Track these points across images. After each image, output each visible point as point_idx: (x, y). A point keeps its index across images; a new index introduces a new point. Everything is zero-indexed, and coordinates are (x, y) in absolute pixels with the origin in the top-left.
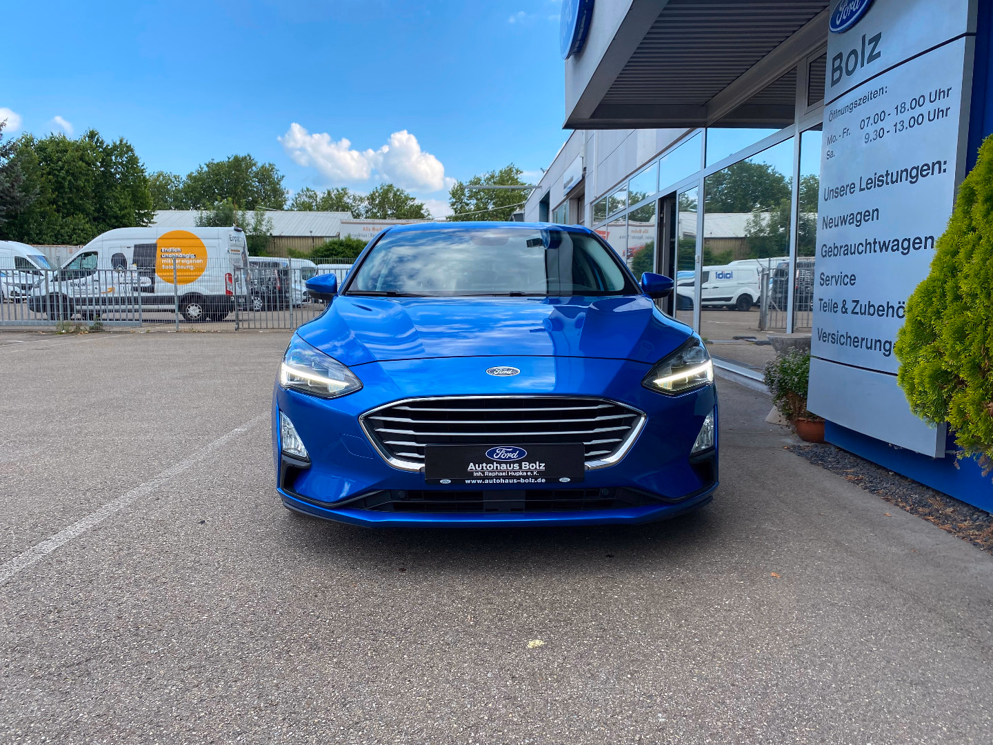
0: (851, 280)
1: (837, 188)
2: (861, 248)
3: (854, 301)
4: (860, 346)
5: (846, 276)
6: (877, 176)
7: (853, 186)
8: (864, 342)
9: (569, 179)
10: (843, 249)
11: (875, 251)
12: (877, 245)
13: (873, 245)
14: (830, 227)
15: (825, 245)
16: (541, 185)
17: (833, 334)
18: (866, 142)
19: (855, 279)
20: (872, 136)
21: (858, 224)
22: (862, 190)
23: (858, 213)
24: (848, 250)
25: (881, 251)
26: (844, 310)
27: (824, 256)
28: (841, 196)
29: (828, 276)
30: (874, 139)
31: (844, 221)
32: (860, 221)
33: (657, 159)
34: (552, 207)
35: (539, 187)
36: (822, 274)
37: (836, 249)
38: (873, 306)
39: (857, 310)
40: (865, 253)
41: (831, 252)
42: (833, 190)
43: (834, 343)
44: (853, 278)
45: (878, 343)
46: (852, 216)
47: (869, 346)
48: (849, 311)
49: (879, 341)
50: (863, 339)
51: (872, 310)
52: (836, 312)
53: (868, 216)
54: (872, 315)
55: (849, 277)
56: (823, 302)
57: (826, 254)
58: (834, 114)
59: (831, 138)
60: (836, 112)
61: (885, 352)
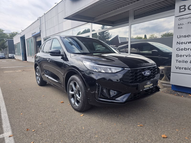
9: (34, 33)
15: (178, 48)
16: (21, 33)
27: (178, 51)
29: (181, 55)
33: (72, 29)
34: (26, 38)
36: (177, 54)
42: (182, 36)
57: (180, 50)
58: (182, 19)
59: (181, 24)
60: (183, 18)
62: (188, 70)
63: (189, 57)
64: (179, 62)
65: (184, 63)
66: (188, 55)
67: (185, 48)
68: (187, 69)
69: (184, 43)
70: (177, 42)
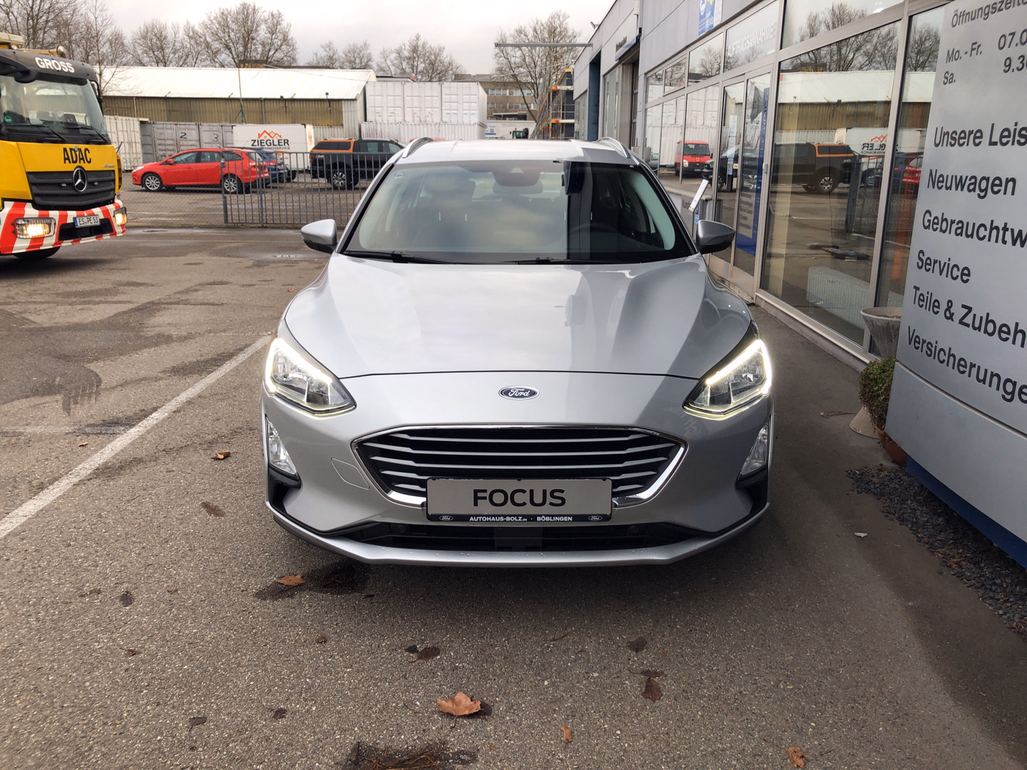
0: (963, 274)
1: (956, 134)
2: (982, 232)
3: (964, 306)
4: (967, 373)
5: (956, 266)
6: (1019, 128)
7: (978, 134)
8: (974, 370)
9: (621, 40)
10: (954, 226)
11: (1004, 242)
12: (1008, 234)
13: (1001, 232)
14: (940, 188)
15: (928, 212)
16: (591, 42)
17: (929, 343)
18: (1005, 71)
19: (969, 275)
20: (1016, 63)
21: (982, 194)
22: (992, 143)
23: (983, 178)
24: (962, 229)
25: (1014, 244)
26: (948, 315)
27: (926, 228)
28: (961, 145)
29: (929, 258)
30: (1019, 70)
31: (960, 183)
32: (986, 190)
33: (723, 29)
34: (603, 70)
35: (589, 45)
36: (921, 252)
37: (944, 223)
38: (992, 321)
39: (969, 320)
40: (989, 240)
41: (938, 224)
42: (948, 133)
43: (930, 356)
44: (966, 273)
45: (995, 379)
46: (973, 181)
47: (981, 377)
48: (957, 318)
49: (998, 376)
50: (973, 366)
51: (990, 328)
52: (938, 312)
53: (997, 185)
54: (991, 334)
55: (961, 270)
56: (918, 293)
57: (929, 225)
58: (960, 16)
59: (953, 53)
60: (964, 15)
61: (1004, 394)
62: (934, 358)
63: (947, 276)
64: (920, 300)
65: (929, 310)
67: (943, 214)
68: (933, 349)
69: (944, 184)
70: (931, 170)
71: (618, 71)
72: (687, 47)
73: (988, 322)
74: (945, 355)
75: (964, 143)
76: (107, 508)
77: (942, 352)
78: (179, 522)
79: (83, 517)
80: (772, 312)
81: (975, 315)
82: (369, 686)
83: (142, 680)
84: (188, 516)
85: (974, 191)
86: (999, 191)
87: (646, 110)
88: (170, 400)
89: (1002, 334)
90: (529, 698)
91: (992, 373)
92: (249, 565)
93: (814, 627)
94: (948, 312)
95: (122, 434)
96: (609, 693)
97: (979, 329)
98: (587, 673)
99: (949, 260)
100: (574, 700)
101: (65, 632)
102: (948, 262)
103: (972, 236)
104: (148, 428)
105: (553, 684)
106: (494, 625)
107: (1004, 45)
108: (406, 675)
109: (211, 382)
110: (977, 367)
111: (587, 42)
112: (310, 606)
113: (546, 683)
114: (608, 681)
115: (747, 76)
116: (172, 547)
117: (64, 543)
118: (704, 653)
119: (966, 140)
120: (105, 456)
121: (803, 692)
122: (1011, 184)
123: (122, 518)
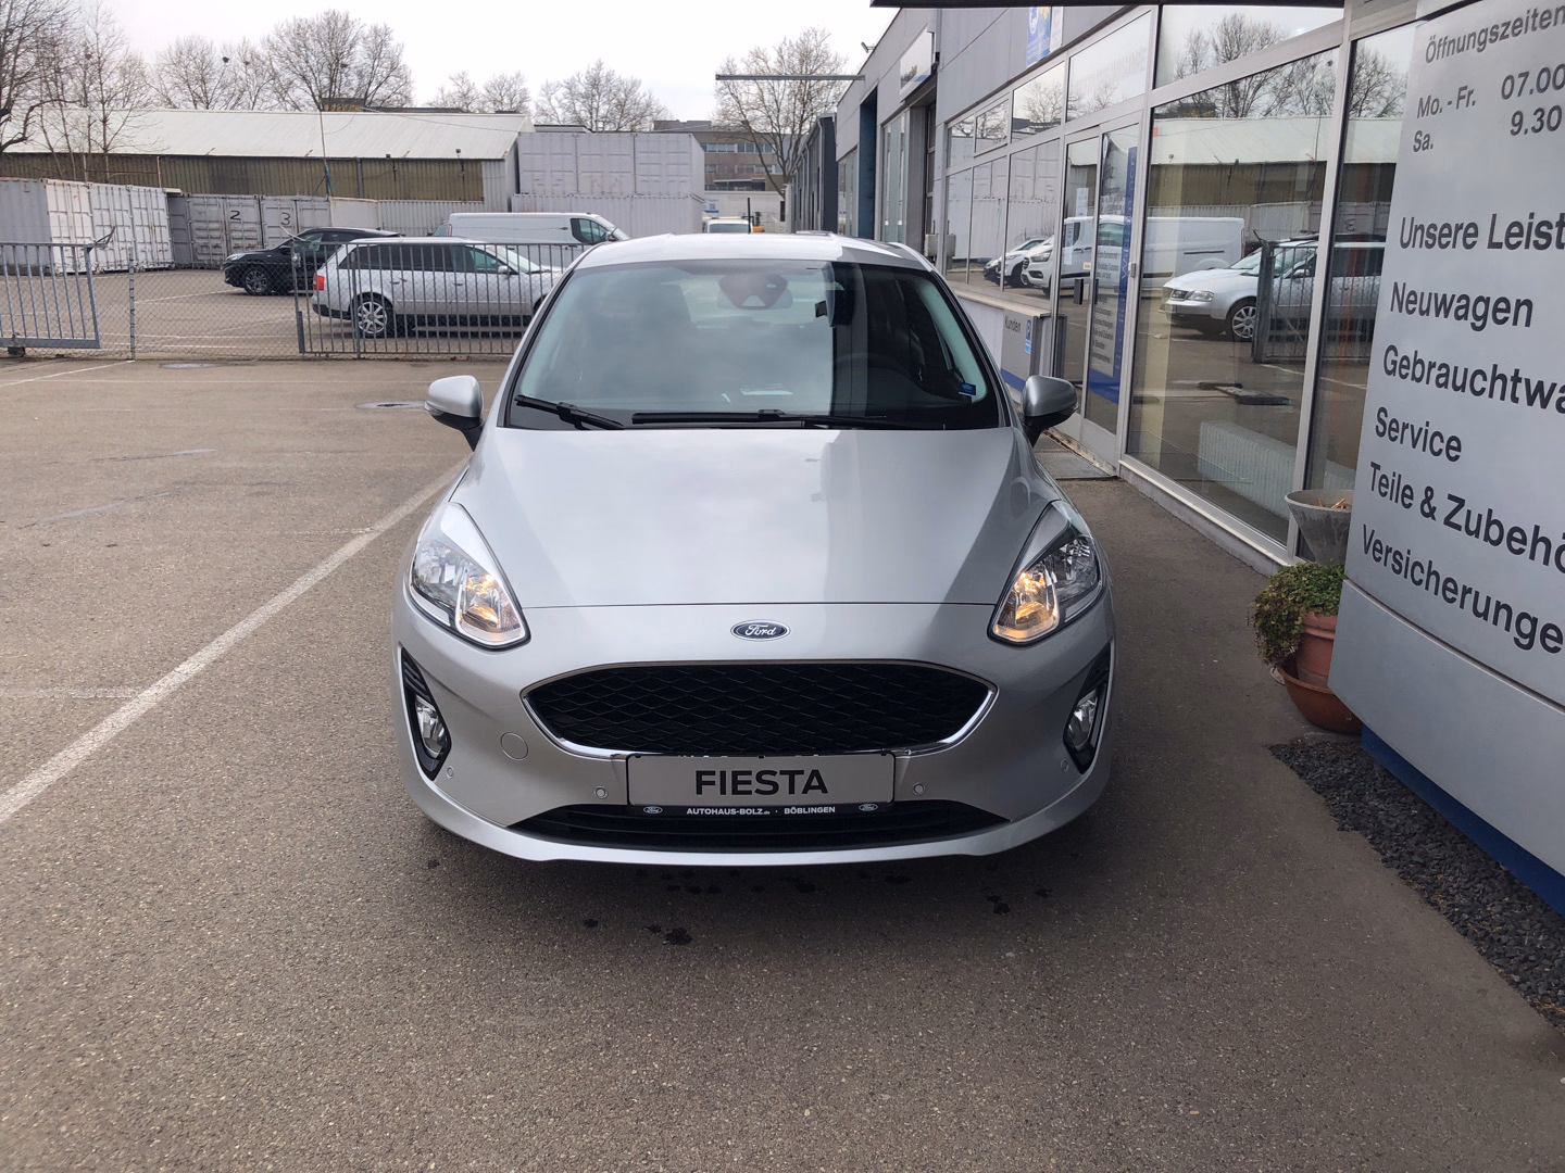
0: (1449, 447)
1: (1436, 230)
2: (1479, 383)
3: (1451, 497)
4: (1458, 602)
5: (1437, 434)
6: (1536, 222)
7: (1471, 231)
10: (1435, 372)
11: (1515, 399)
12: (1521, 387)
13: (1510, 384)
14: (1410, 312)
15: (1392, 348)
17: (1397, 552)
18: (1513, 133)
19: (1458, 449)
20: (1530, 121)
21: (1479, 324)
22: (1493, 245)
23: (1480, 299)
24: (1447, 377)
26: (1427, 510)
27: (1389, 373)
28: (1443, 246)
29: (1394, 421)
30: (1533, 128)
31: (1443, 306)
32: (1485, 317)
33: (1065, 57)
34: (881, 117)
35: (860, 77)
36: (1382, 410)
37: (1419, 366)
38: (1497, 523)
39: (1460, 519)
42: (1422, 227)
43: (1398, 572)
44: (1454, 447)
45: (1503, 613)
46: (1463, 302)
47: (1481, 609)
48: (1441, 515)
49: (1508, 609)
50: (1467, 591)
52: (1410, 505)
53: (1502, 311)
54: (1496, 543)
56: (1379, 474)
57: (1395, 368)
58: (1440, 46)
59: (1428, 102)
60: (1445, 44)
61: (1518, 637)
62: (1406, 577)
63: (1424, 450)
64: (1381, 484)
65: (1396, 501)
66: (1421, 429)
67: (1416, 352)
68: (1403, 563)
69: (1417, 306)
70: (1396, 284)
71: (904, 121)
72: (1010, 82)
73: (1490, 523)
74: (1422, 572)
75: (1449, 242)
76: (102, 826)
77: (1418, 568)
78: (218, 846)
79: (63, 841)
80: (1146, 490)
81: (1469, 512)
82: (523, 1124)
83: (150, 1124)
84: (234, 836)
85: (1466, 319)
86: (1506, 319)
87: (948, 177)
88: (209, 642)
89: (1513, 543)
90: (780, 1140)
91: (1498, 603)
92: (331, 918)
93: (1228, 1009)
94: (1426, 506)
95: (129, 700)
96: (908, 1127)
97: (1476, 533)
98: (872, 1094)
99: (1427, 424)
100: (852, 1142)
101: (28, 1040)
102: (1425, 428)
103: (1463, 388)
104: (173, 689)
105: (818, 1114)
106: (723, 1015)
107: (1511, 93)
108: (582, 1103)
109: (274, 612)
110: (1473, 592)
111: (855, 72)
112: (429, 988)
113: (807, 1113)
114: (906, 1108)
115: (1103, 129)
116: (206, 889)
117: (31, 886)
118: (1055, 1057)
119: (1451, 239)
120: (101, 738)
121: (1216, 1121)
122: (1524, 309)
123: (125, 842)
